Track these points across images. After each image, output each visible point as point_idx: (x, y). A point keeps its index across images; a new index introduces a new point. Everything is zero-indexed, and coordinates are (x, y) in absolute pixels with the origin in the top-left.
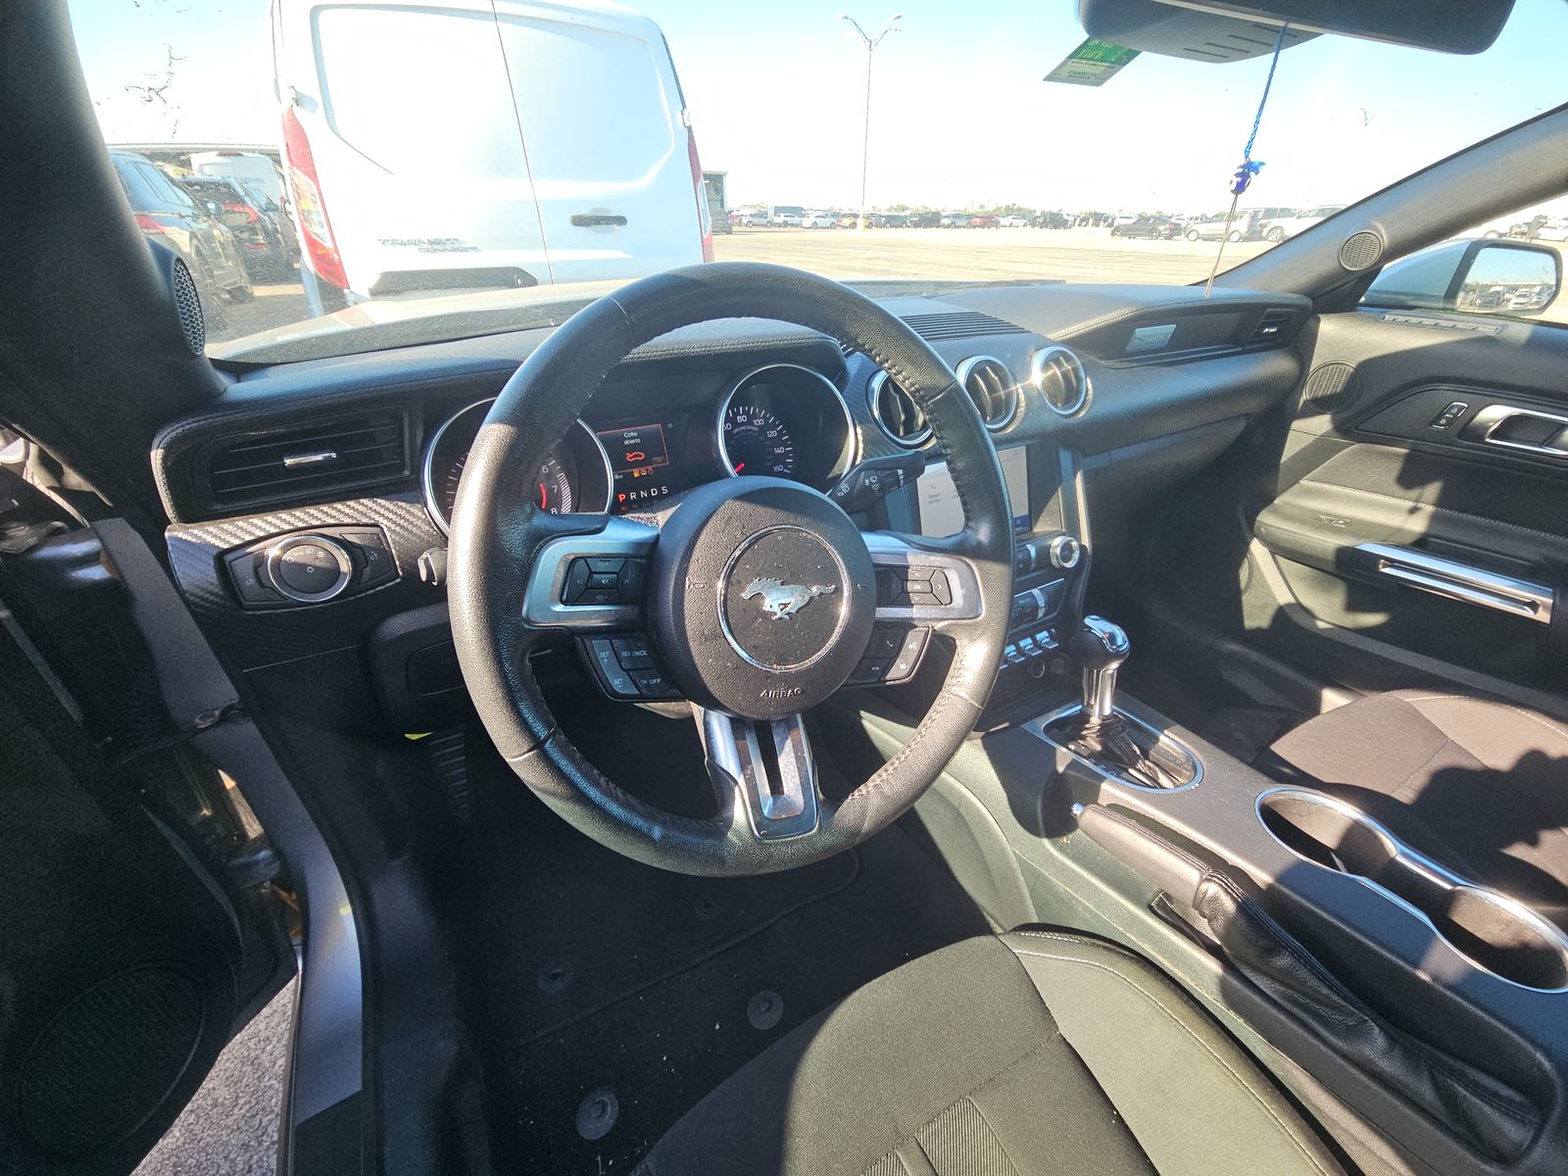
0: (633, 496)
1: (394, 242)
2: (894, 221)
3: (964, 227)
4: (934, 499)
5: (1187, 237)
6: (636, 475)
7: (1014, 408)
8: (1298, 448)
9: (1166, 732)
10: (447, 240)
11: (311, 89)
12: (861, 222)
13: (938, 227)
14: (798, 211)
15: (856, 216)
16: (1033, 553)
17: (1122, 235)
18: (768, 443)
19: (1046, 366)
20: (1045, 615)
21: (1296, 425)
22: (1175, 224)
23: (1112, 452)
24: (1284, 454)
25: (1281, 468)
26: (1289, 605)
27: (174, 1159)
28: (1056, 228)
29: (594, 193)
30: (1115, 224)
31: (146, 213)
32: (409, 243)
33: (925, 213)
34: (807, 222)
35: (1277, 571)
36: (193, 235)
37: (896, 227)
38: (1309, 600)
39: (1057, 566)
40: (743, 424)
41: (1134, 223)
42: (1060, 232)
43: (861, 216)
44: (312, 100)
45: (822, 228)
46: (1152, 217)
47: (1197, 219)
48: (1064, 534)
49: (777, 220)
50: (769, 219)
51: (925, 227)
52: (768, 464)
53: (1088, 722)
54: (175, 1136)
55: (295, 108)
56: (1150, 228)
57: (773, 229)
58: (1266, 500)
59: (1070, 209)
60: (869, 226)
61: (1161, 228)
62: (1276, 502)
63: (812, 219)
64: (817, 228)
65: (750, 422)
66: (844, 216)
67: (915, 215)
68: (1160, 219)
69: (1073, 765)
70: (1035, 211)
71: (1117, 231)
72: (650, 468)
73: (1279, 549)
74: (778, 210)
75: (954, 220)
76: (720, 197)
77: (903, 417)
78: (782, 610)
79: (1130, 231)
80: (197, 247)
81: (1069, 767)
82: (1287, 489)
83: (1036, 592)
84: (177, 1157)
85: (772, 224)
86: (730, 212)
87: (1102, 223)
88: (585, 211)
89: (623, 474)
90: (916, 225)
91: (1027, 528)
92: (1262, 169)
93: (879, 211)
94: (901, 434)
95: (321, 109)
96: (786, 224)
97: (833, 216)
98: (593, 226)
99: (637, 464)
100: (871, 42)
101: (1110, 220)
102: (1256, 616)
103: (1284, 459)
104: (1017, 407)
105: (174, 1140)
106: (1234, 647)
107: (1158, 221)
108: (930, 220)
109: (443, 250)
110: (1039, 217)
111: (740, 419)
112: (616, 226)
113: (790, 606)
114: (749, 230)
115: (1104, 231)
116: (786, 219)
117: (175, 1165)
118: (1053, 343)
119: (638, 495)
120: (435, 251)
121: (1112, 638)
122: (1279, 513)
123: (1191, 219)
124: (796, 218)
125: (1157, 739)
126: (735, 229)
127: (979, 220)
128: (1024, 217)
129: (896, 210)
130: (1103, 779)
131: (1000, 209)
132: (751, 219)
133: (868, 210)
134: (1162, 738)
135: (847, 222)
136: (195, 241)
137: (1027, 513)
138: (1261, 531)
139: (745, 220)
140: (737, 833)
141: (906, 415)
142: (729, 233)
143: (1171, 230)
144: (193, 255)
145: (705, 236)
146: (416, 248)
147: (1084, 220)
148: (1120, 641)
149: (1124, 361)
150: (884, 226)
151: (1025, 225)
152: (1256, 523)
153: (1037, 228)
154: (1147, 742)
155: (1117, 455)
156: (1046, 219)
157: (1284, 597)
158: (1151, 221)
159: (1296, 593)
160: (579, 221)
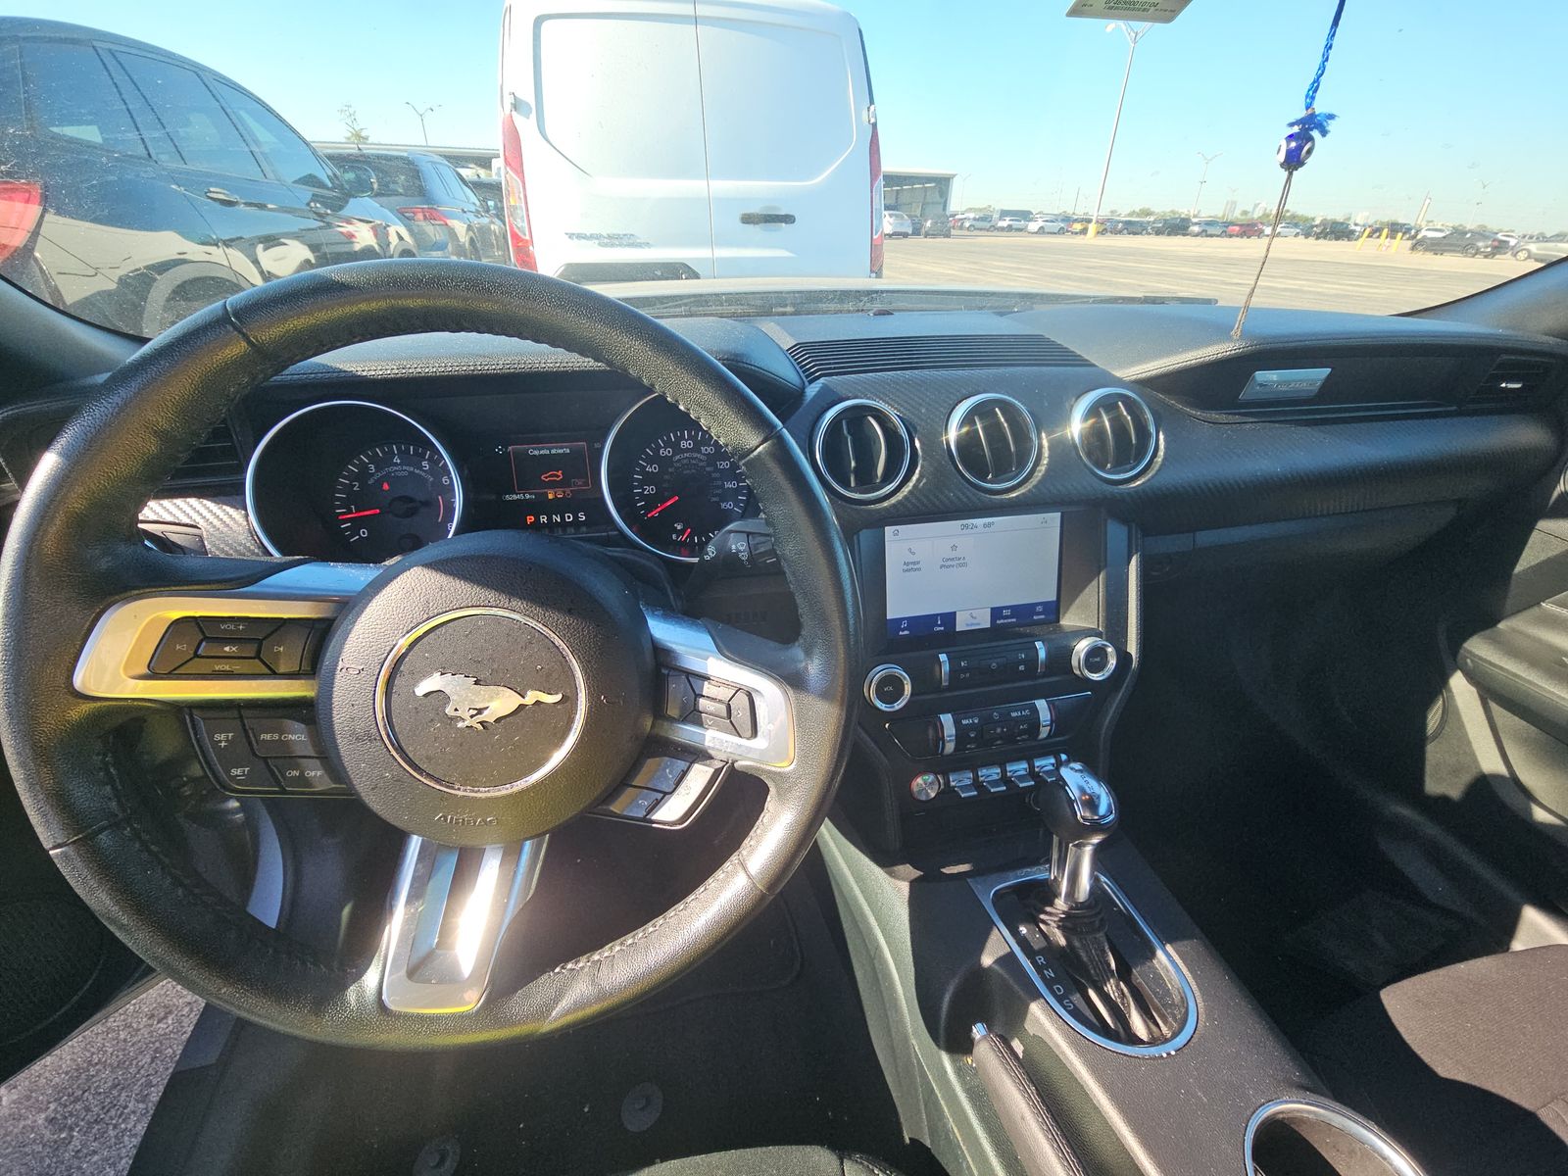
0: (544, 519)
1: (580, 236)
2: (1132, 228)
3: (1218, 236)
4: (910, 566)
5: (1515, 255)
6: (550, 496)
7: (1030, 465)
8: (1543, 557)
9: (1169, 947)
10: (625, 235)
11: (529, 97)
12: (1092, 228)
13: (1184, 235)
14: (1026, 215)
15: (1089, 221)
16: (1042, 654)
17: (1426, 250)
18: (717, 475)
19: (1093, 411)
20: (1049, 736)
21: (1543, 525)
22: (1501, 241)
23: (1197, 533)
24: (1521, 561)
25: (1513, 582)
26: (1497, 777)
27: (157, 1044)
28: (1337, 239)
29: (762, 190)
30: (1419, 237)
31: (435, 207)
32: (591, 237)
33: (1173, 219)
34: (1033, 226)
35: (1486, 723)
36: (469, 228)
37: (1135, 234)
38: (1531, 776)
39: (1077, 672)
40: (687, 450)
41: (1444, 237)
42: (1343, 244)
43: (1094, 221)
44: (528, 104)
45: (1048, 233)
46: (1470, 231)
47: (1531, 237)
48: (1099, 635)
49: (1002, 224)
50: (992, 223)
51: (1169, 234)
52: (714, 499)
53: (1051, 904)
54: (167, 1023)
55: (514, 113)
56: (1464, 243)
57: (995, 233)
58: (1485, 620)
59: (1361, 217)
60: (1101, 233)
61: (1480, 244)
62: (1501, 626)
63: (1040, 223)
64: (1044, 232)
65: (696, 449)
66: (1076, 221)
67: (1159, 221)
68: (1481, 234)
69: (1008, 960)
70: (1313, 219)
71: (1420, 245)
72: (568, 491)
73: (1491, 692)
74: (1004, 214)
75: (1207, 228)
76: (943, 201)
77: (853, 464)
78: (472, 717)
79: (1436, 247)
80: (472, 238)
81: (999, 961)
82: (1519, 611)
83: (1041, 704)
84: (161, 1043)
85: (995, 228)
86: (953, 216)
87: (1400, 235)
88: (755, 209)
89: (535, 494)
90: (1158, 232)
91: (1052, 617)
92: (1331, 126)
93: (1119, 215)
94: (853, 485)
95: (533, 115)
96: (1010, 228)
97: (1063, 220)
98: (761, 225)
99: (552, 485)
100: (1137, 34)
101: (1413, 232)
102: (1442, 781)
103: (1518, 569)
104: (1037, 463)
105: (165, 1026)
106: (1405, 811)
107: (1477, 236)
108: (1177, 227)
109: (620, 245)
110: (1316, 226)
111: (684, 444)
112: (783, 224)
113: (486, 712)
114: (969, 233)
115: (1401, 244)
116: (1011, 222)
117: (156, 1051)
118: (1119, 382)
119: (550, 519)
120: (612, 245)
121: (1091, 804)
122: (1499, 643)
123: (1524, 237)
124: (1023, 222)
125: (1153, 954)
126: (953, 232)
127: (1237, 228)
128: (1296, 225)
129: (1138, 215)
130: (1036, 995)
131: (1268, 216)
132: (974, 223)
133: (1105, 213)
134: (1160, 953)
135: (1078, 227)
136: (471, 233)
137: (1054, 599)
138: (1466, 663)
139: (967, 224)
140: (361, 995)
141: (856, 463)
142: (948, 236)
143: (1495, 248)
144: (467, 245)
145: (875, 237)
146: (597, 242)
147: (1376, 232)
148: (1102, 810)
149: (1235, 414)
150: (1120, 232)
151: (1297, 235)
152: (1462, 651)
153: (1311, 240)
154: (1132, 954)
155: (1206, 538)
156: (1325, 229)
157: (1490, 762)
158: (1468, 235)
159: (1510, 758)
160: (748, 219)
